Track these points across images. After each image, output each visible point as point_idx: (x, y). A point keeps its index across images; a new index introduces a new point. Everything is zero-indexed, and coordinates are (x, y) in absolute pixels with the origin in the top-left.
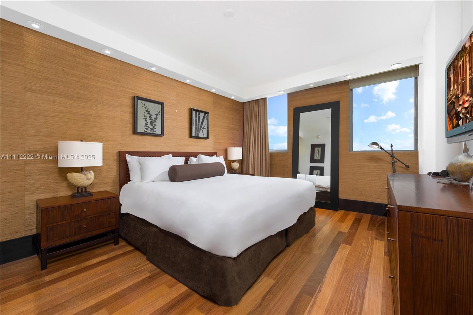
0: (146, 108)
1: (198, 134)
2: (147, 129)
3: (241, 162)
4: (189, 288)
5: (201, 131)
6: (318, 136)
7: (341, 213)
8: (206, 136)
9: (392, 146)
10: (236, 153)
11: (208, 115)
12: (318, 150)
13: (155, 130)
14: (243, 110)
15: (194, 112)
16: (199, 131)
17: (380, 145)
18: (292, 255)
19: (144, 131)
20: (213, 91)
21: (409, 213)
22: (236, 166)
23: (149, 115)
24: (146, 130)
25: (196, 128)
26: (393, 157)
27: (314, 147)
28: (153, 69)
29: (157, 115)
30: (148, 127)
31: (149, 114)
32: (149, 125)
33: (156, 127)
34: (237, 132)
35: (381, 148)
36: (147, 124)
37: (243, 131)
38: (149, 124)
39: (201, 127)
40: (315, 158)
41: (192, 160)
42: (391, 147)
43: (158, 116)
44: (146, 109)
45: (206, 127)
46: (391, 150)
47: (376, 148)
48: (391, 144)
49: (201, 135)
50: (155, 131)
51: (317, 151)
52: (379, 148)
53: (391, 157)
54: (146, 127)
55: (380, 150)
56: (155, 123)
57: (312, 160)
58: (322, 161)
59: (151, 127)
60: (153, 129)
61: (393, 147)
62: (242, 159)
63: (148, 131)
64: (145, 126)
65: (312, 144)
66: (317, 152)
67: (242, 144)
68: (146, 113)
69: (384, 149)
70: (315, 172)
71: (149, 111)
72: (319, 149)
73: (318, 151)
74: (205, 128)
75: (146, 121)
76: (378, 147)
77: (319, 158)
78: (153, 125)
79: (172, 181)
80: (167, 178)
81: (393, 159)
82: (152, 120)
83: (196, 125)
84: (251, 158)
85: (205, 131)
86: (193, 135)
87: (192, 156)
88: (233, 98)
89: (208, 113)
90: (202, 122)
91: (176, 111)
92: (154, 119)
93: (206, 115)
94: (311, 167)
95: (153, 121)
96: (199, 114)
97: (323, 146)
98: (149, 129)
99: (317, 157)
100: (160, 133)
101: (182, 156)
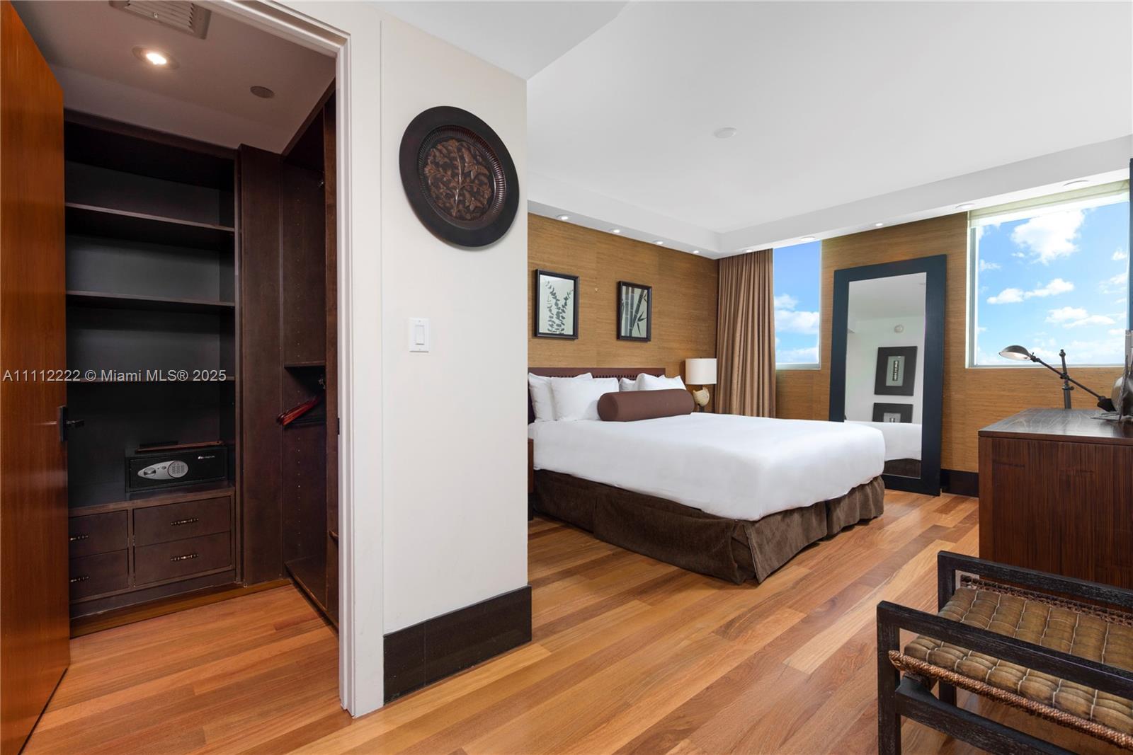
0: (550, 288)
1: (631, 330)
2: (552, 326)
3: (713, 389)
4: (680, 567)
5: (636, 324)
6: (896, 327)
7: (944, 498)
8: (644, 335)
9: (1063, 354)
10: (704, 371)
11: (648, 292)
12: (896, 363)
13: (563, 327)
14: (717, 276)
15: (624, 288)
16: (632, 325)
17: (1030, 352)
18: (838, 547)
19: (549, 330)
20: (660, 243)
21: (990, 439)
22: (703, 397)
23: (555, 300)
24: (550, 328)
25: (627, 318)
26: (1065, 378)
27: (884, 354)
28: (564, 218)
29: (566, 299)
30: (553, 322)
31: (555, 298)
32: (554, 319)
33: (564, 321)
34: (704, 325)
35: (1034, 359)
36: (552, 317)
37: (715, 322)
38: (555, 316)
39: (636, 316)
40: (890, 382)
41: (625, 383)
42: (1060, 358)
43: (567, 301)
44: (551, 290)
45: (645, 316)
46: (1061, 363)
47: (1019, 360)
48: (1062, 351)
49: (635, 334)
50: (563, 330)
51: (894, 364)
52: (1029, 358)
53: (1061, 378)
54: (550, 323)
55: (1031, 363)
56: (564, 315)
57: (881, 388)
58: (907, 389)
59: (557, 322)
60: (560, 326)
61: (1066, 357)
62: (715, 383)
63: (554, 330)
64: (550, 321)
65: (879, 348)
66: (894, 367)
67: (714, 350)
68: (551, 297)
69: (1041, 362)
70: (887, 416)
71: (555, 294)
72: (901, 359)
73: (896, 366)
74: (642, 319)
75: (550, 311)
76: (1026, 356)
77: (900, 383)
78: (561, 318)
79: (604, 420)
80: (596, 415)
81: (1066, 383)
82: (559, 309)
83: (627, 314)
84: (735, 381)
85: (643, 324)
86: (623, 334)
87: (625, 377)
88: (696, 252)
89: (648, 288)
90: (638, 306)
91: (596, 289)
92: (561, 308)
93: (646, 291)
94: (876, 405)
95: (560, 311)
96: (633, 292)
97: (909, 353)
98: (555, 325)
99: (893, 380)
100: (572, 334)
101: (613, 377)
